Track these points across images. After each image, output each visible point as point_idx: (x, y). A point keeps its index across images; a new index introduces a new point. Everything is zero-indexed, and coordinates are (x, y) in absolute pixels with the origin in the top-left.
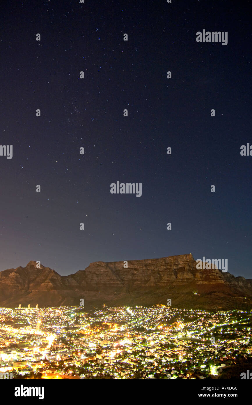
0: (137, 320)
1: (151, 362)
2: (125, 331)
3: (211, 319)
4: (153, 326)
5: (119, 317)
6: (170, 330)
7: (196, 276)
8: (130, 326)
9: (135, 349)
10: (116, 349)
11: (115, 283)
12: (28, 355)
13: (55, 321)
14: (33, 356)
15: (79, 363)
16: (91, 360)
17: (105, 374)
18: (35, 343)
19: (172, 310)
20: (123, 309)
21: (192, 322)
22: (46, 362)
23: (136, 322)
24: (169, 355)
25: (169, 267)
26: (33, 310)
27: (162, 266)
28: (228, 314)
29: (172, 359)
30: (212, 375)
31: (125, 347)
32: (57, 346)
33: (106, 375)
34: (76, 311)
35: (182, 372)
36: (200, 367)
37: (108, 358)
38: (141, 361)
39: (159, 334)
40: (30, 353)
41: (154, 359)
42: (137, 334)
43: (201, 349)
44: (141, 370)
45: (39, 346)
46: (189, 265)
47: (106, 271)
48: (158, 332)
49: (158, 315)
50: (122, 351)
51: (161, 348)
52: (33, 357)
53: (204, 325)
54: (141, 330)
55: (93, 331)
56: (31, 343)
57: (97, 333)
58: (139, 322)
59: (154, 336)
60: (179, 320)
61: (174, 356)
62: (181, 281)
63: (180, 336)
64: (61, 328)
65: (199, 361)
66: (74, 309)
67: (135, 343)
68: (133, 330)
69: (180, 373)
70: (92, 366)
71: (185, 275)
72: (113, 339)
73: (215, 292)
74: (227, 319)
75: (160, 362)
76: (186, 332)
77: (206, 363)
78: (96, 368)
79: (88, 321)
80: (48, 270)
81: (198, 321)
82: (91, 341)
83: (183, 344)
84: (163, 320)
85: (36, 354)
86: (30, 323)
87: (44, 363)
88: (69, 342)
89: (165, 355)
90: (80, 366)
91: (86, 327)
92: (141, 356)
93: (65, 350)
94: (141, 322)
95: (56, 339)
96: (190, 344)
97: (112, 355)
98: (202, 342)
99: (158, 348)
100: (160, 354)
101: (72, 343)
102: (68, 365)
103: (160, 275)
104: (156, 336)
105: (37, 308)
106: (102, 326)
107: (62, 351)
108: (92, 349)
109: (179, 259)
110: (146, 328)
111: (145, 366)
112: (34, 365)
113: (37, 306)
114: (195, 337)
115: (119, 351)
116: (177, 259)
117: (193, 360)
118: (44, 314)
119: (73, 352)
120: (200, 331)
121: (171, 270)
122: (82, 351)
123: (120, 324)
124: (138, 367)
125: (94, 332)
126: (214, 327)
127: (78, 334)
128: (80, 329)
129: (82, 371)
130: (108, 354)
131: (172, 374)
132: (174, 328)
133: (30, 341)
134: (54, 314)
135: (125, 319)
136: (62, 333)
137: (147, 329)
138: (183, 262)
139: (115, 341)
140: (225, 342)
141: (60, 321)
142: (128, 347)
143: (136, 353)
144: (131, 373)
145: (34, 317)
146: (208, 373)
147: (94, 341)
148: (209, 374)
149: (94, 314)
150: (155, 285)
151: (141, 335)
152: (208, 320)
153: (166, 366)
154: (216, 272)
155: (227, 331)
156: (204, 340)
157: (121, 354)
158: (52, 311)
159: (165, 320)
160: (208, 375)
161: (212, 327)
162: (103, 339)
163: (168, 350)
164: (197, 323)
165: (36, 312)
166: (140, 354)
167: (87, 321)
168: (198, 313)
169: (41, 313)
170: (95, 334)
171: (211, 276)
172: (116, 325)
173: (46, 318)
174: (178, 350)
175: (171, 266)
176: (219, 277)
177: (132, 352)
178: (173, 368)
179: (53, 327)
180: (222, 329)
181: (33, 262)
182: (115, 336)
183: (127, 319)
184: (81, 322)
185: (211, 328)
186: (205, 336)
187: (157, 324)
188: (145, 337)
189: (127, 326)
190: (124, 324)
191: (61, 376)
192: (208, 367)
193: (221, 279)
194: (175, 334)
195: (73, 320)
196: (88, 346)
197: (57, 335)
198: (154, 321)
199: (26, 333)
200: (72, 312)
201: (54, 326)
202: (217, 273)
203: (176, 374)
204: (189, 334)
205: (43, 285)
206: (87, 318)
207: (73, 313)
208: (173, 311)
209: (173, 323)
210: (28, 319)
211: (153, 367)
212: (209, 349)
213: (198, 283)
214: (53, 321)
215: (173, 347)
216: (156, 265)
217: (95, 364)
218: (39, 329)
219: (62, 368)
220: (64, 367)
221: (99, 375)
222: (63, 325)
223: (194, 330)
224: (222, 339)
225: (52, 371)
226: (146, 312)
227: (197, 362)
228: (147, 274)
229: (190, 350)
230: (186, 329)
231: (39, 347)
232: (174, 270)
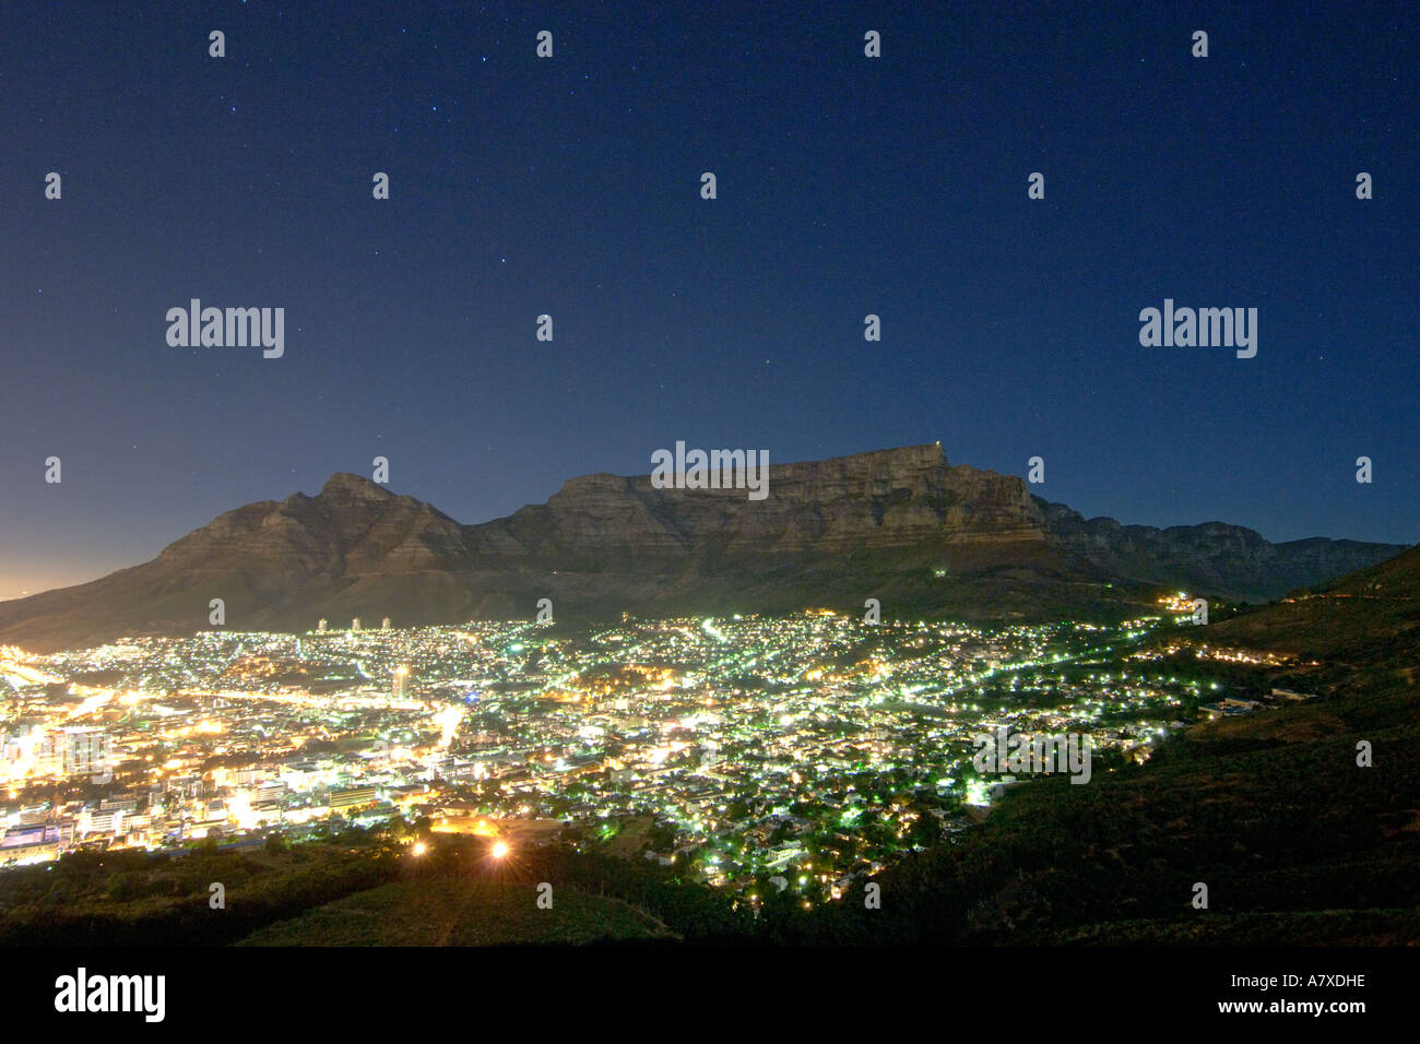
0: (737, 656)
1: (781, 773)
2: (700, 689)
3: (984, 649)
4: (791, 673)
5: (679, 648)
6: (846, 682)
7: (949, 517)
8: (715, 672)
9: (732, 738)
10: (669, 741)
11: (660, 544)
12: (376, 770)
13: (455, 668)
14: (393, 771)
15: (551, 782)
16: (588, 772)
17: (634, 810)
18: (394, 734)
19: (857, 624)
20: (692, 625)
21: (919, 660)
22: (442, 788)
23: (736, 662)
24: (841, 752)
25: (854, 489)
26: (372, 637)
27: (829, 486)
28: (1042, 633)
29: (846, 764)
30: (972, 805)
31: (697, 732)
32: (472, 741)
33: (638, 814)
34: (527, 634)
35: (876, 797)
36: (935, 784)
37: (643, 767)
38: (751, 770)
39: (810, 695)
40: (381, 766)
41: (792, 764)
42: (738, 697)
43: (943, 736)
44: (749, 795)
45: (411, 743)
46: (927, 481)
47: (627, 505)
48: (806, 690)
49: (810, 641)
50: (688, 744)
51: (814, 734)
52: (396, 776)
53: (958, 668)
54: (749, 683)
55: (591, 692)
56: (381, 735)
57: (605, 696)
58: (745, 662)
59: (792, 700)
60: (876, 653)
61: (853, 754)
62: (894, 536)
63: (878, 698)
64: (482, 685)
65: (933, 768)
66: (518, 629)
67: (731, 723)
68: (726, 684)
69: (870, 802)
70: (592, 791)
71: (909, 515)
72: (658, 712)
73: (1008, 567)
74: (1038, 650)
75: (808, 772)
76: (898, 688)
77: (957, 774)
78: (605, 794)
79: (573, 664)
80: (408, 503)
81: (940, 655)
82: (586, 720)
83: (886, 722)
84: (823, 654)
85: (404, 765)
86: (368, 675)
87: (433, 791)
88: (510, 727)
89: (827, 753)
90: (552, 792)
91: (566, 682)
92: (750, 757)
93: (501, 748)
94: (753, 662)
95: (465, 720)
96: (908, 721)
97: (656, 756)
98: (949, 715)
99: (804, 733)
100: (810, 750)
101: (524, 729)
102: (513, 792)
103: (822, 517)
104: (801, 702)
105: (386, 629)
106: (622, 677)
107: (490, 753)
108: (590, 743)
109: (894, 463)
110: (769, 678)
111: (765, 783)
112: (402, 797)
113: (386, 622)
114: (925, 701)
115: (678, 746)
116: (886, 463)
117: (914, 766)
118: (415, 646)
119: (528, 755)
120: (943, 683)
121: (862, 499)
122: (557, 751)
123: (680, 670)
124: (739, 789)
125: (595, 694)
126: (990, 673)
127: (540, 703)
128: (546, 688)
129: (561, 804)
130: (642, 755)
131: (847, 805)
132: (859, 677)
133: (376, 730)
134: (450, 645)
135: (698, 654)
136: (486, 703)
137: (771, 680)
138: (906, 473)
139: (666, 718)
140: (1021, 715)
141: (475, 666)
142: (708, 734)
143: (734, 749)
144: (719, 806)
145: (381, 656)
146: (959, 800)
147: (598, 719)
148: (962, 802)
149: (590, 643)
150: (801, 550)
151: (750, 700)
152: (975, 651)
153: (830, 782)
154: (1019, 504)
155: (1031, 684)
156: (953, 709)
157: (687, 754)
158: (443, 636)
159: (833, 655)
160: (958, 805)
161: (986, 673)
162: (625, 714)
163: (838, 740)
164: (938, 661)
165: (383, 641)
166: (748, 751)
167: (569, 663)
168: (942, 633)
169: (404, 644)
170: (596, 699)
171: (999, 518)
172: (666, 673)
173: (423, 658)
174: (869, 738)
175: (862, 484)
176: (1028, 519)
177: (720, 748)
178: (851, 787)
179: (451, 684)
180: (1016, 678)
181: (345, 477)
182: (666, 703)
183: (703, 655)
184: (550, 666)
185: (982, 676)
186: (958, 697)
187: (805, 667)
188: (766, 705)
189: (704, 674)
190: (695, 670)
191: (495, 821)
192: (960, 784)
193: (1034, 527)
194: (861, 694)
195: (518, 662)
196: (576, 735)
197: (470, 706)
198: (794, 658)
199: (360, 707)
200: (513, 638)
201: (457, 682)
202: (1022, 508)
203: (859, 804)
204: (908, 694)
205: (395, 554)
206: (566, 654)
207: (516, 641)
208: (858, 628)
209: (857, 664)
210: (361, 665)
211: (787, 786)
212: (966, 736)
213: (951, 539)
214: (451, 667)
215: (853, 729)
216: (808, 484)
217: (603, 783)
218: (404, 693)
219: (496, 801)
220: (501, 798)
221: (616, 814)
222: (488, 677)
223: (926, 683)
224: (1013, 707)
225: (463, 811)
226: (767, 633)
227: (927, 771)
228: (776, 514)
229: (909, 737)
230: (897, 679)
231: (410, 747)
232: (871, 499)
